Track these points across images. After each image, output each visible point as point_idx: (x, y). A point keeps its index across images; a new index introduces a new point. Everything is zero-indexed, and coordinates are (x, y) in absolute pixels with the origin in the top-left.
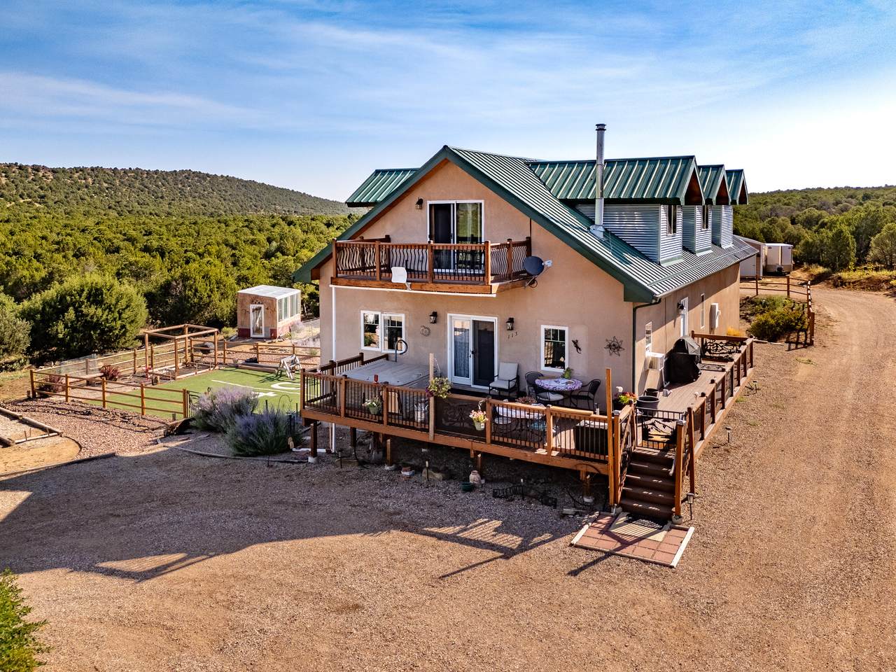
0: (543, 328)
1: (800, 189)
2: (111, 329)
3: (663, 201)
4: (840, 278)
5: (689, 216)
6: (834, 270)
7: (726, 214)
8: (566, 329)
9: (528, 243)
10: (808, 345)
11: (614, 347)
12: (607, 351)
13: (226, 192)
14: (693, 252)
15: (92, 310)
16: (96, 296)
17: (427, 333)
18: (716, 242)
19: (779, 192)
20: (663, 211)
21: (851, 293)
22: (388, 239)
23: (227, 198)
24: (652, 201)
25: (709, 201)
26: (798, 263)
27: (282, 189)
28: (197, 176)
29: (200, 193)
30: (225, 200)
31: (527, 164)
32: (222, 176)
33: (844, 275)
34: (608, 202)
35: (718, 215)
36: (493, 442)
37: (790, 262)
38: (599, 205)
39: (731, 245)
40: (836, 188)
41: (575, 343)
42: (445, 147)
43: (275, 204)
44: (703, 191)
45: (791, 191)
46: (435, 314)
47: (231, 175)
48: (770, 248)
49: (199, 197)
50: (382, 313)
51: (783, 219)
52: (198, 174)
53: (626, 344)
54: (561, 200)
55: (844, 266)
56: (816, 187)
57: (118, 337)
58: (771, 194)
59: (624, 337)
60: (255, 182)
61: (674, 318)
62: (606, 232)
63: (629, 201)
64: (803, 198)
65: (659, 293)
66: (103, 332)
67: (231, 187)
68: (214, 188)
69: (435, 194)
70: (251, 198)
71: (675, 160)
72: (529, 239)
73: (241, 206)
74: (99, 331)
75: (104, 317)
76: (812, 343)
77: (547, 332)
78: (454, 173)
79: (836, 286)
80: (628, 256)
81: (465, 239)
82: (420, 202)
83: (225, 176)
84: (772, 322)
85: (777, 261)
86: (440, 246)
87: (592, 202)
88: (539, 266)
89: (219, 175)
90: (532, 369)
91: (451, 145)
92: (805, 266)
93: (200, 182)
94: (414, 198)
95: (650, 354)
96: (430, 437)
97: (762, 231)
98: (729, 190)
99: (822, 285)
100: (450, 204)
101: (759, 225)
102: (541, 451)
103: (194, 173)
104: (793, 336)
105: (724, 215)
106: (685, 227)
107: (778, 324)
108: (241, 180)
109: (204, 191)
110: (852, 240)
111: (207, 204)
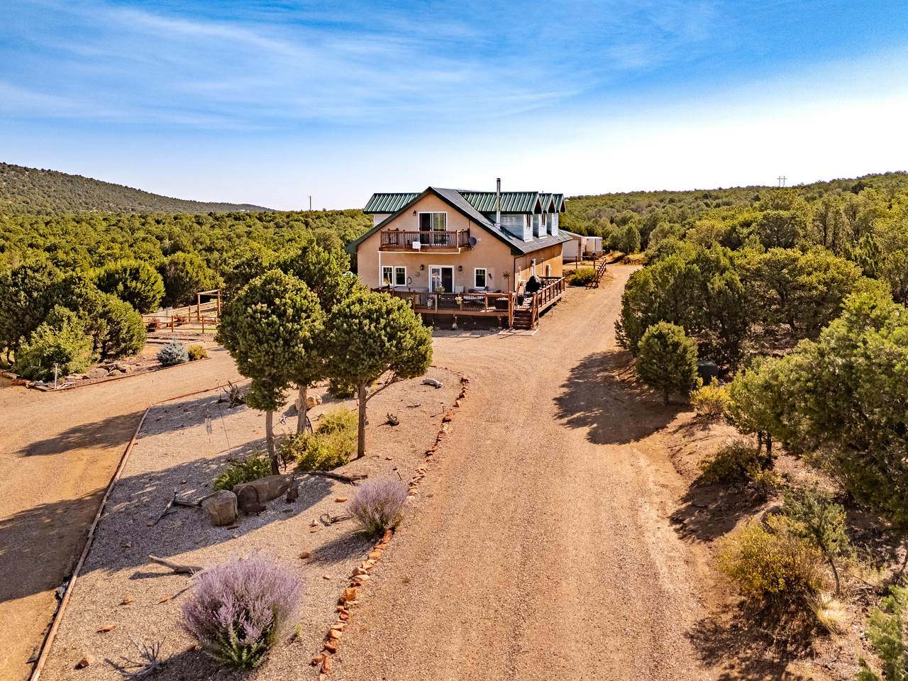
0: (475, 269)
1: (627, 192)
2: (147, 297)
3: (525, 213)
4: (628, 258)
5: (536, 219)
6: (627, 254)
7: (554, 218)
8: (486, 269)
9: (468, 232)
10: (596, 287)
11: (506, 276)
12: (503, 278)
13: (50, 188)
14: (538, 237)
15: (134, 283)
16: (135, 274)
17: (418, 275)
18: (549, 232)
19: (609, 195)
20: (525, 216)
21: (632, 266)
22: (397, 229)
23: (51, 194)
24: (521, 213)
25: (545, 212)
26: (607, 250)
27: (114, 185)
28: (13, 170)
29: (18, 189)
30: (49, 196)
31: (460, 193)
32: (43, 170)
33: (631, 256)
34: (502, 213)
35: (550, 218)
36: (463, 310)
37: (600, 249)
38: (498, 214)
39: (558, 235)
40: (655, 192)
41: (490, 275)
42: (430, 187)
43: (108, 202)
44: (542, 207)
45: (620, 194)
46: (422, 266)
47: (53, 169)
48: (588, 240)
49: (19, 194)
50: (394, 266)
51: (605, 220)
52: (14, 168)
53: (511, 274)
54: (479, 212)
55: (632, 251)
56: (640, 191)
57: (150, 303)
58: (602, 197)
59: (510, 271)
60: (82, 177)
61: (530, 267)
62: (501, 227)
63: (511, 213)
64: (625, 201)
65: (525, 251)
66: (142, 299)
67: (55, 183)
68: (34, 183)
69: (422, 209)
70: (79, 195)
71: (530, 193)
72: (469, 229)
73: (70, 204)
74: (139, 299)
75: (143, 289)
76: (598, 287)
77: (477, 270)
78: (432, 200)
79: (625, 263)
80: (511, 237)
81: (437, 230)
82: (415, 212)
83: (47, 169)
84: (579, 278)
85: (592, 249)
86: (425, 232)
87: (495, 213)
88: (475, 241)
89: (39, 169)
90: (470, 288)
91: (432, 186)
92: (611, 252)
93: (17, 176)
94: (412, 211)
95: (520, 280)
96: (436, 311)
97: (587, 229)
98: (555, 206)
99: (618, 263)
100: (429, 214)
101: (584, 225)
102: (483, 311)
103: (9, 166)
104: (590, 285)
105: (553, 218)
106: (534, 224)
107: (582, 278)
108: (66, 175)
109: (24, 186)
110: (637, 233)
111: (29, 201)
